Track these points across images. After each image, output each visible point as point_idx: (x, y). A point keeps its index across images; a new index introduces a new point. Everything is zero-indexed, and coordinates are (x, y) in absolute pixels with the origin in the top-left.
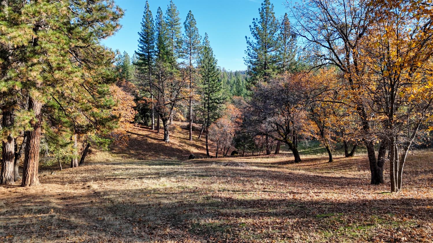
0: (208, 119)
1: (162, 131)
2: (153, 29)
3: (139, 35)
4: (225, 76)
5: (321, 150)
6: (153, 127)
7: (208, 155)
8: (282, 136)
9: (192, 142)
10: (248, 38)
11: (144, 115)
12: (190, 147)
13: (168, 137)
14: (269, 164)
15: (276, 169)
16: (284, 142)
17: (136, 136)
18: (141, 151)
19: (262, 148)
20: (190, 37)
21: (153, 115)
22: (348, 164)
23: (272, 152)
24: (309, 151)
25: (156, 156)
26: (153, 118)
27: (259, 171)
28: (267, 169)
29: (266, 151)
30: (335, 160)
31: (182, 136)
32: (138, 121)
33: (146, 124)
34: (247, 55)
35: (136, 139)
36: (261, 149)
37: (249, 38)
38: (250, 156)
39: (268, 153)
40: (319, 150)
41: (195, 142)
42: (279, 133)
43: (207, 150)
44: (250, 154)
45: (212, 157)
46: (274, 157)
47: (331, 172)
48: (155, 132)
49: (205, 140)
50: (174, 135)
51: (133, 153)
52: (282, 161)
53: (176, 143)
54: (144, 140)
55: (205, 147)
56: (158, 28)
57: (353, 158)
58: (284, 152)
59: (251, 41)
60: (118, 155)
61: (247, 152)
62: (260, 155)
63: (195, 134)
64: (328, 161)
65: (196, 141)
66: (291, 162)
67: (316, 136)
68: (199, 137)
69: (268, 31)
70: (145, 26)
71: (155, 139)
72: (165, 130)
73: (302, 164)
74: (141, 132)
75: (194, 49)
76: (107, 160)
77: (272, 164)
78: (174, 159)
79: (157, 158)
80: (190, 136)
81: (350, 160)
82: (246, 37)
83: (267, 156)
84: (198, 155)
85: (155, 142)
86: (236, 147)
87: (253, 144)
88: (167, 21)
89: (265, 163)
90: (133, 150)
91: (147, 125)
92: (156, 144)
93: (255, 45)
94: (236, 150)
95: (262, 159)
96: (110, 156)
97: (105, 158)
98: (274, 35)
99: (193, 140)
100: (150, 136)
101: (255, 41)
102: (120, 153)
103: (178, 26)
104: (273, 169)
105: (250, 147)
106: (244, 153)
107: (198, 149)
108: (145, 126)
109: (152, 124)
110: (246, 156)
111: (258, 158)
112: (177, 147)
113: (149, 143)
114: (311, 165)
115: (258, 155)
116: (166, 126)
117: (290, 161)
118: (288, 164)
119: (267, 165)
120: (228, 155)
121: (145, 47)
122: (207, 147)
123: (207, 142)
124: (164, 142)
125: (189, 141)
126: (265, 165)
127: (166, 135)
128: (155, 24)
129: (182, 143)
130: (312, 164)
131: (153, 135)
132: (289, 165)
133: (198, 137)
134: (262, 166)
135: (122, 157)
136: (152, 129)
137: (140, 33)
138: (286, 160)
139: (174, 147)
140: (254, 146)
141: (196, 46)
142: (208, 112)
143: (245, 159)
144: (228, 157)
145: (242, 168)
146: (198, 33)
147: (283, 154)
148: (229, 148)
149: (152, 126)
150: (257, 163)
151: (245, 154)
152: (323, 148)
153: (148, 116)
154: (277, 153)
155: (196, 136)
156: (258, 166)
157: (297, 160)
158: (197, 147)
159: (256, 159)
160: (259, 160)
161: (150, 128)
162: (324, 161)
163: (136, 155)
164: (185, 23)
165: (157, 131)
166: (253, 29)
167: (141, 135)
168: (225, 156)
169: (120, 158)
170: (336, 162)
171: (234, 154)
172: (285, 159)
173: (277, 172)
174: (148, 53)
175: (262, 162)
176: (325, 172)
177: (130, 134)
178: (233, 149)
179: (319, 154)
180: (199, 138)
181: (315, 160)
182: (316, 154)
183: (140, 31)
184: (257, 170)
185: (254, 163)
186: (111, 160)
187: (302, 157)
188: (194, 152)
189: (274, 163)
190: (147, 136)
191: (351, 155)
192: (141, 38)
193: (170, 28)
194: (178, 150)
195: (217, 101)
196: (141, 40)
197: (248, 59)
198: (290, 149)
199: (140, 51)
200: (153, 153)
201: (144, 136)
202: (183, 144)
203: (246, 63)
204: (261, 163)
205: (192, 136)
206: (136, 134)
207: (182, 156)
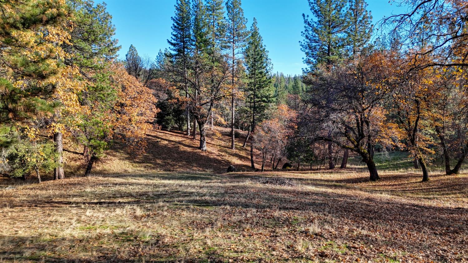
0: (253, 122)
1: (198, 137)
2: (189, 13)
3: (172, 21)
4: (283, 80)
5: (403, 164)
6: (189, 133)
7: (253, 168)
8: (353, 143)
9: (234, 151)
10: (306, 16)
11: (179, 117)
12: (232, 157)
13: (205, 144)
14: (332, 181)
15: (344, 191)
16: (355, 151)
17: (166, 142)
18: (169, 161)
19: (323, 160)
20: (233, 21)
21: (189, 117)
22: (456, 185)
23: (337, 166)
24: (386, 165)
25: (187, 168)
26: (189, 122)
27: (317, 194)
28: (330, 190)
29: (328, 164)
30: (431, 179)
31: (223, 143)
32: (170, 124)
33: (180, 128)
34: (304, 38)
35: (166, 146)
36: (322, 162)
37: (308, 16)
38: (307, 170)
39: (332, 167)
40: (401, 164)
41: (238, 152)
42: (349, 138)
43: (252, 162)
44: (307, 168)
45: (257, 170)
46: (340, 172)
47: (434, 198)
48: (191, 139)
49: (249, 148)
50: (213, 143)
51: (160, 162)
52: (351, 178)
53: (214, 151)
54: (175, 147)
55: (250, 157)
56: (195, 11)
57: (459, 176)
58: (353, 166)
59: (309, 20)
60: (141, 165)
61: (304, 166)
62: (320, 169)
63: (240, 141)
64: (421, 179)
65: (240, 150)
66: (365, 180)
67: (399, 145)
68: (244, 145)
69: (334, 6)
70: (180, 9)
71: (189, 146)
72: (202, 136)
73: (381, 183)
74: (173, 138)
75: (239, 35)
76: (126, 171)
77: (337, 181)
78: (209, 171)
79: (188, 170)
80: (232, 143)
81: (456, 178)
82: (304, 15)
83: (330, 171)
84: (239, 168)
85: (189, 149)
86: (289, 158)
87: (311, 155)
88: (208, 5)
89: (327, 181)
90: (160, 159)
91: (182, 130)
92: (189, 153)
93: (315, 25)
94: (289, 162)
95: (322, 175)
96: (131, 166)
97: (124, 168)
98: (342, 12)
99: (236, 148)
100: (184, 142)
101: (316, 19)
102: (144, 163)
103: (221, 11)
104: (339, 191)
105: (307, 159)
106: (298, 167)
107: (241, 160)
108: (179, 131)
109: (188, 129)
110: (302, 170)
111: (317, 173)
112: (215, 157)
113: (181, 151)
114: (396, 185)
115: (317, 169)
116: (203, 130)
117: (362, 178)
118: (360, 182)
119: (330, 183)
120: (279, 168)
121: (179, 35)
122: (252, 157)
123: (251, 151)
124: (200, 151)
125: (230, 150)
126: (326, 183)
127: (202, 142)
128: (191, 7)
129: (222, 152)
130: (396, 183)
131: (188, 142)
132: (361, 184)
133: (242, 145)
134: (322, 185)
135: (145, 167)
136: (187, 134)
137: (173, 17)
138: (357, 177)
139: (212, 157)
140: (313, 158)
141: (241, 32)
142: (254, 113)
143: (300, 174)
144: (278, 170)
145: (289, 188)
146: (242, 15)
147: (352, 168)
148: (280, 160)
149: (187, 131)
150: (316, 180)
151: (300, 168)
152: (407, 162)
153: (182, 120)
154: (343, 167)
155: (241, 145)
156: (316, 185)
157: (374, 177)
158: (241, 157)
159: (314, 175)
160: (319, 176)
161: (185, 133)
162: (414, 180)
163: (162, 166)
164: (227, 3)
165: (193, 137)
166: (312, 3)
167: (173, 141)
168: (275, 169)
169: (142, 169)
170: (434, 181)
171: (285, 167)
172: (354, 175)
173: (346, 196)
174: (184, 42)
175: (323, 178)
176: (424, 198)
177: (159, 140)
178: (285, 160)
179: (401, 170)
180: (243, 147)
181: (400, 177)
182: (397, 170)
183: (174, 15)
184: (313, 193)
185: (311, 180)
186: (130, 170)
187: (381, 173)
188: (236, 163)
189: (341, 181)
190: (180, 143)
191: (455, 171)
192: (176, 24)
193: (210, 13)
194: (215, 160)
195: (266, 100)
196: (175, 27)
197: (306, 44)
198: (363, 161)
199: (174, 40)
200: (184, 163)
201: (176, 142)
202: (223, 154)
203: (303, 49)
204: (321, 180)
205: (234, 144)
206: (166, 140)
207: (220, 168)
